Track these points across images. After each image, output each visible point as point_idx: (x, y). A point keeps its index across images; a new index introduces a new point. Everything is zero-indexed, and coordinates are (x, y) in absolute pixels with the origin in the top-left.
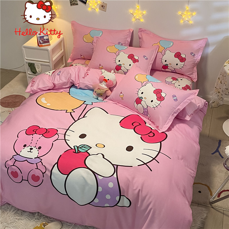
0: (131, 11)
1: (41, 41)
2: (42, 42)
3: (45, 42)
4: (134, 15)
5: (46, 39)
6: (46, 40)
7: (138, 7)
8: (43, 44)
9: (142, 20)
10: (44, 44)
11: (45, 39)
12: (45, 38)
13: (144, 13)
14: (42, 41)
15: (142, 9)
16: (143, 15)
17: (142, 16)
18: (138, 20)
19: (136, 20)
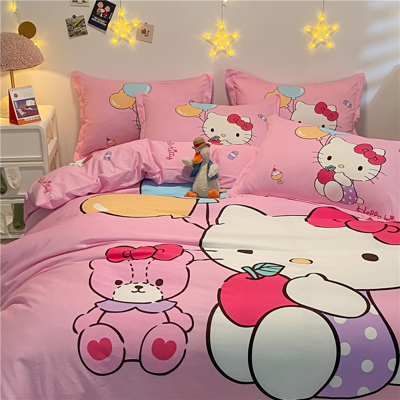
0: (207, 36)
1: (20, 111)
2: (22, 113)
3: (29, 114)
4: (213, 44)
5: (32, 107)
6: (30, 109)
7: (221, 25)
8: (25, 118)
9: (231, 53)
10: (28, 118)
11: (29, 107)
12: (29, 103)
13: (235, 36)
14: (23, 111)
15: (231, 28)
16: (233, 40)
17: (231, 43)
18: (222, 53)
19: (217, 54)
